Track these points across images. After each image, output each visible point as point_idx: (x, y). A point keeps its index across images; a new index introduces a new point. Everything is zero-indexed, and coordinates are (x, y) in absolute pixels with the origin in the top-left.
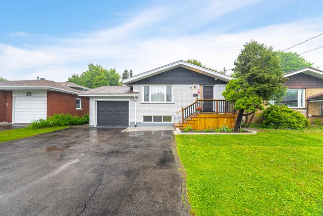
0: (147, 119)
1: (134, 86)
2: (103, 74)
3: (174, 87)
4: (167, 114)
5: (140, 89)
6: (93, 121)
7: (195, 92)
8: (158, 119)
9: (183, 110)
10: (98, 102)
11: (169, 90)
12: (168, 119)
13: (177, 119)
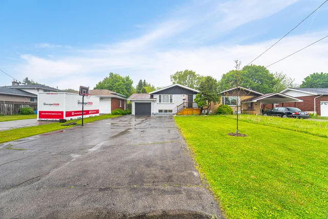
0: (161, 111)
1: (154, 95)
2: (121, 80)
3: (174, 96)
4: (170, 109)
5: (157, 97)
6: (133, 112)
7: (184, 98)
8: (166, 111)
9: (177, 106)
10: (136, 103)
11: (171, 97)
12: (171, 111)
13: (175, 111)
